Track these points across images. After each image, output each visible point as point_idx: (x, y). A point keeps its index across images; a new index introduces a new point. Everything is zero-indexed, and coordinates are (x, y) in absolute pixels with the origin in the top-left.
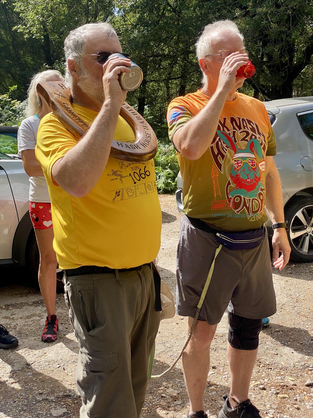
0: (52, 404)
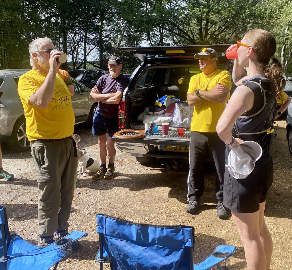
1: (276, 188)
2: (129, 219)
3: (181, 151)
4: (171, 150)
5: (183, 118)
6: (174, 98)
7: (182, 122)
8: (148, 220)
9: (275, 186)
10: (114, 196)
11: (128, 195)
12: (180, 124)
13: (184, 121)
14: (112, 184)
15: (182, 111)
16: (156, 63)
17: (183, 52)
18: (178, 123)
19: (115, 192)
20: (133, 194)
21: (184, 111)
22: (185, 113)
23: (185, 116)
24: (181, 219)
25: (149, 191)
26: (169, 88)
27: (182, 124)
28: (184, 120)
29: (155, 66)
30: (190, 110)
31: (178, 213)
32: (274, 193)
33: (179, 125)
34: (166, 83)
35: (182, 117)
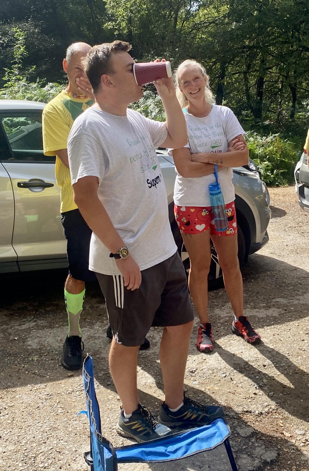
0: (235, 421)
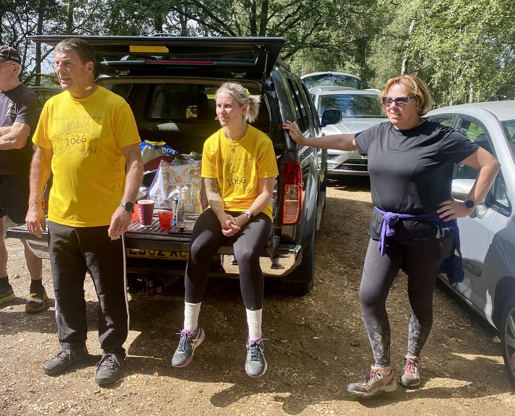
1: (353, 331)
2: (30, 405)
3: (163, 258)
4: (142, 256)
5: (169, 189)
6: (164, 146)
7: (167, 198)
8: (70, 406)
9: (352, 325)
10: (16, 350)
11: (47, 347)
12: (162, 202)
13: (169, 197)
14: (20, 323)
15: (167, 176)
16: (119, 73)
17: (165, 50)
18: (158, 199)
19: (22, 340)
20: (56, 347)
21: (171, 175)
22: (173, 180)
23: (173, 185)
24: (142, 404)
25: (93, 339)
26: (159, 126)
27: (167, 202)
28: (171, 195)
29: (118, 78)
30: (185, 175)
31: (140, 390)
32: (347, 341)
33: (160, 203)
34: (155, 115)
35: (166, 188)
